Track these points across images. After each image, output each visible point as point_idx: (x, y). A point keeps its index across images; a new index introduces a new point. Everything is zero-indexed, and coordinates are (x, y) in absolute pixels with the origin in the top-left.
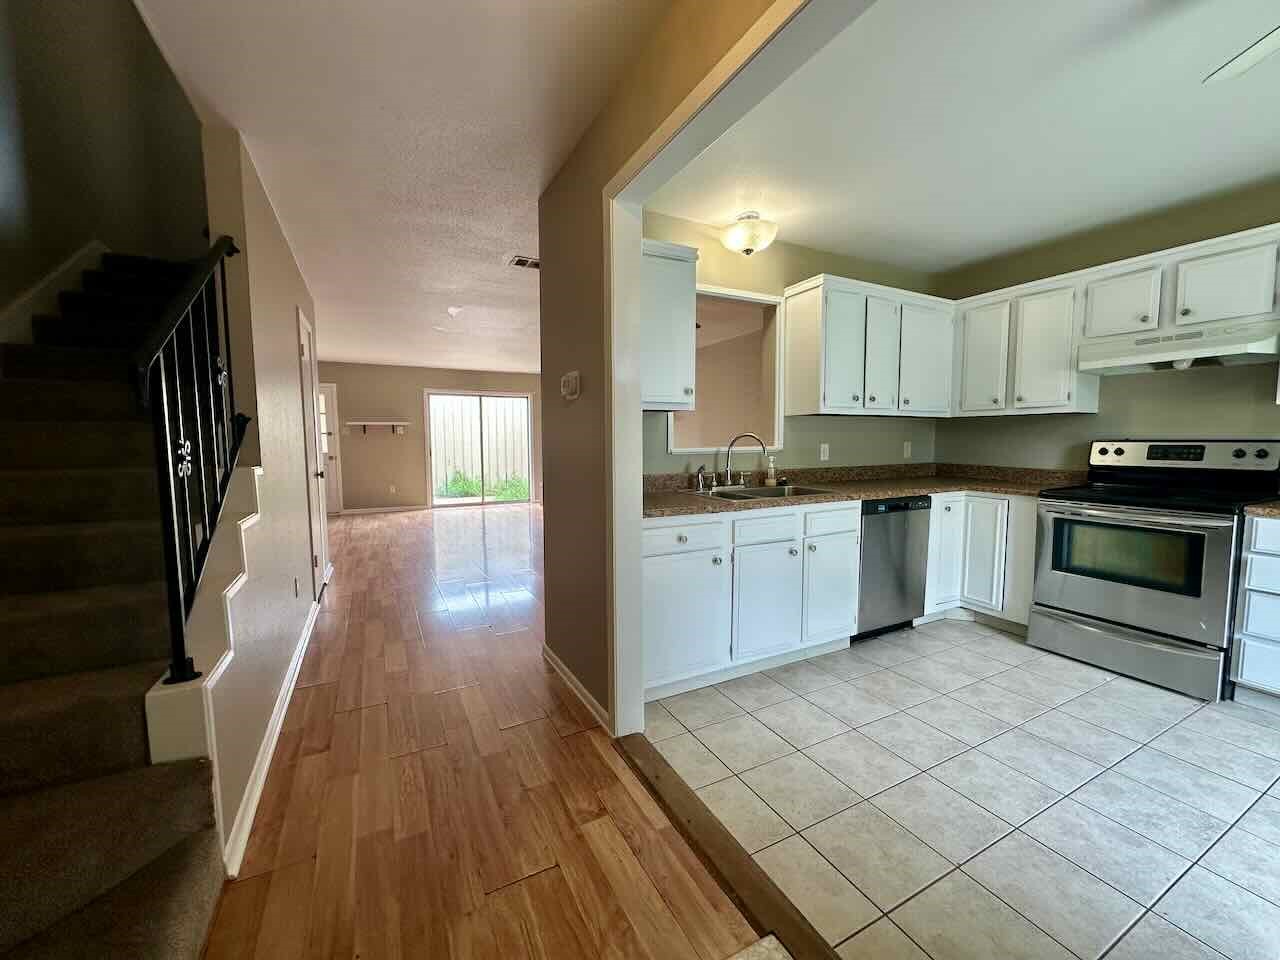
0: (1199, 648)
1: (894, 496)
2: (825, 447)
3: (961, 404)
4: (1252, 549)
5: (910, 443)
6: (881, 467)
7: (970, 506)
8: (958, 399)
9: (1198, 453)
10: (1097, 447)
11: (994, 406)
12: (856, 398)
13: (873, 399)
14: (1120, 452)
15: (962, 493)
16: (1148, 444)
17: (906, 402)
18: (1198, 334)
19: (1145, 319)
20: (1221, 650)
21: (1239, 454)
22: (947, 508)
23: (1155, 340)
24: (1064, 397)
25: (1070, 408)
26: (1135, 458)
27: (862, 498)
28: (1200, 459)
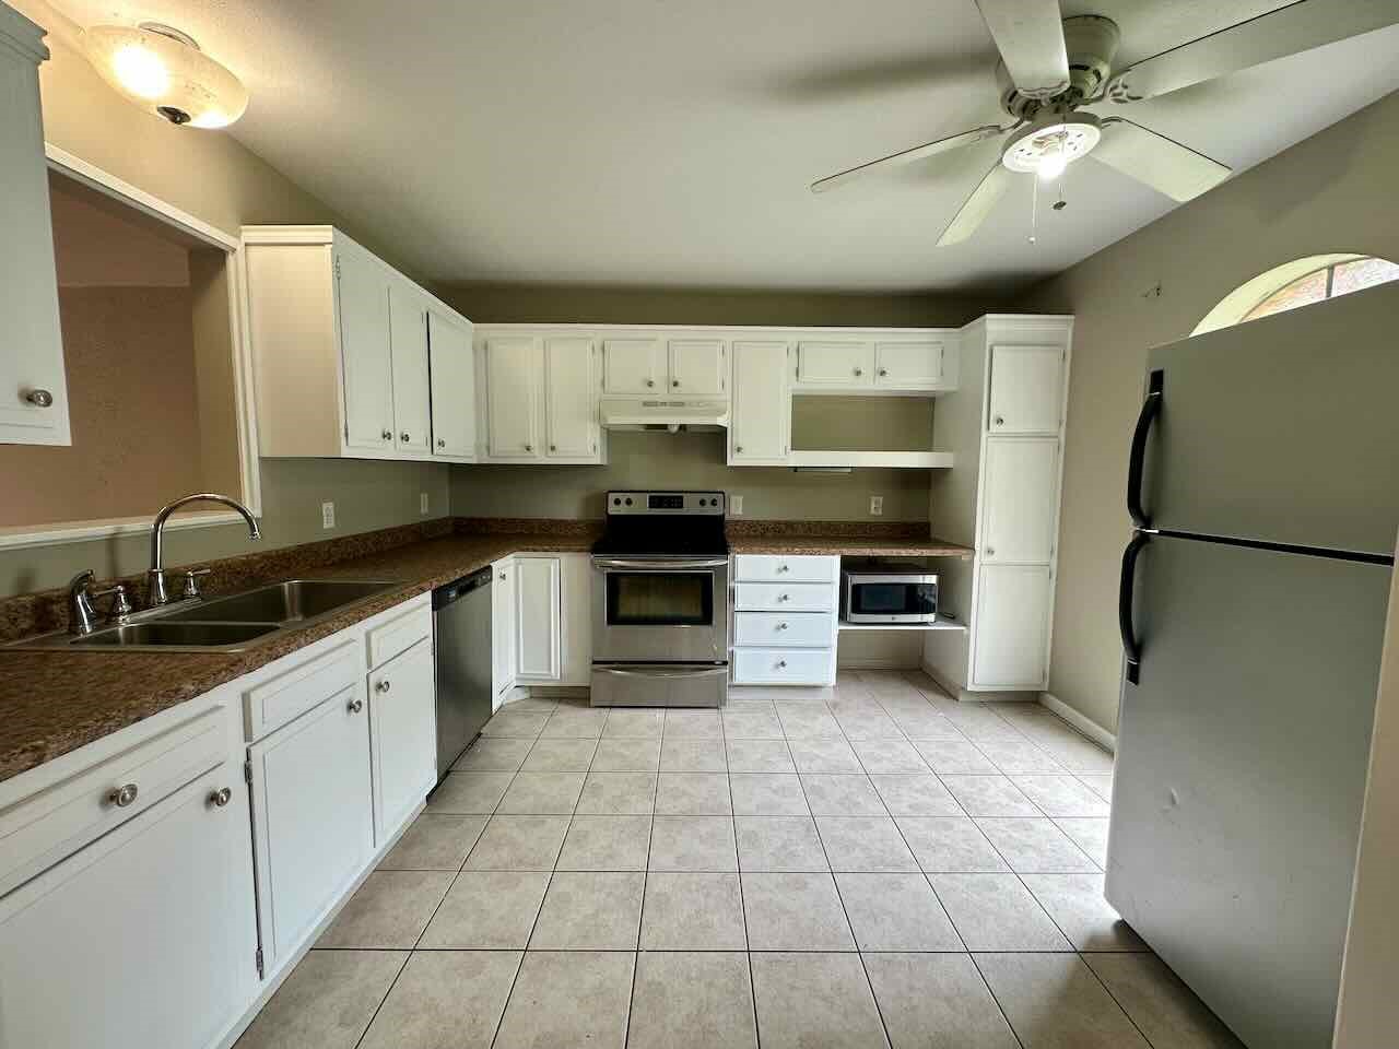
0: (709, 667)
1: (465, 574)
2: (328, 508)
3: (488, 448)
4: (737, 580)
5: (427, 494)
6: (401, 529)
7: (520, 567)
9: (677, 501)
10: (612, 497)
11: (527, 454)
12: (387, 436)
13: (406, 438)
14: (629, 502)
15: (512, 555)
16: (648, 495)
17: (441, 444)
18: (682, 404)
19: (650, 384)
20: (725, 663)
21: (702, 503)
22: (503, 577)
23: (655, 404)
24: (590, 449)
25: (596, 460)
26: (641, 507)
27: (434, 587)
28: (681, 507)
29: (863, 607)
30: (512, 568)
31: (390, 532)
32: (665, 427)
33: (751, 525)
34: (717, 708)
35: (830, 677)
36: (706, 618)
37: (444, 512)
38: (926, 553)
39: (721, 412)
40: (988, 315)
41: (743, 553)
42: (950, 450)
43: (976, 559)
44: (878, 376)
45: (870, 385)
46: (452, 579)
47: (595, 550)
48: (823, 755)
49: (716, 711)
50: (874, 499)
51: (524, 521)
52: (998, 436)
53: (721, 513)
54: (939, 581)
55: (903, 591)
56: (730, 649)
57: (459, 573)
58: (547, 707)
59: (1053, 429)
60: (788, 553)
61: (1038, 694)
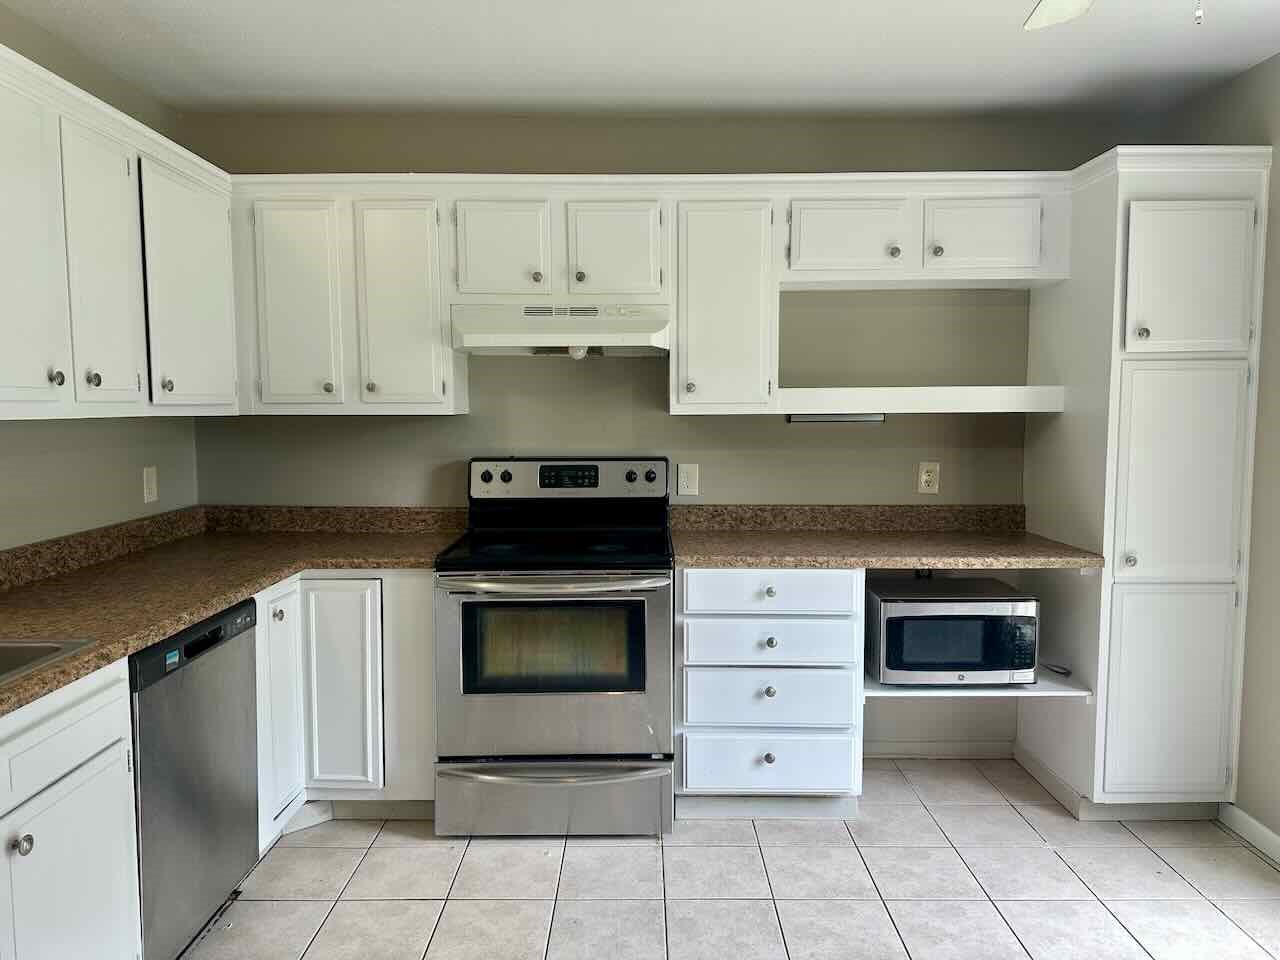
0: (643, 764)
1: (196, 619)
3: (260, 392)
4: (685, 612)
5: (153, 470)
7: (312, 596)
8: (253, 375)
10: (478, 469)
11: (327, 397)
12: (57, 378)
13: (95, 380)
14: (506, 477)
15: (298, 575)
16: (539, 465)
17: (168, 386)
18: (593, 311)
19: (537, 277)
20: (669, 757)
21: (631, 477)
22: (279, 615)
23: (547, 311)
24: (437, 389)
25: (447, 408)
26: (526, 485)
27: (131, 651)
28: (595, 484)
29: (907, 658)
30: (297, 598)
31: (85, 538)
32: (565, 350)
33: (716, 512)
34: (655, 837)
35: (851, 778)
36: (635, 680)
37: (188, 495)
38: (1017, 563)
39: (660, 325)
40: (1121, 149)
41: (697, 565)
42: (1056, 383)
43: (1107, 572)
44: (929, 256)
45: (913, 271)
46: (171, 632)
47: (443, 564)
48: (838, 930)
49: (652, 843)
50: (924, 466)
51: (327, 511)
52: (1141, 358)
53: (662, 494)
54: (1041, 611)
55: (978, 629)
56: (678, 732)
57: (187, 620)
58: (361, 838)
59: (1236, 344)
60: (772, 565)
61: (1216, 807)
